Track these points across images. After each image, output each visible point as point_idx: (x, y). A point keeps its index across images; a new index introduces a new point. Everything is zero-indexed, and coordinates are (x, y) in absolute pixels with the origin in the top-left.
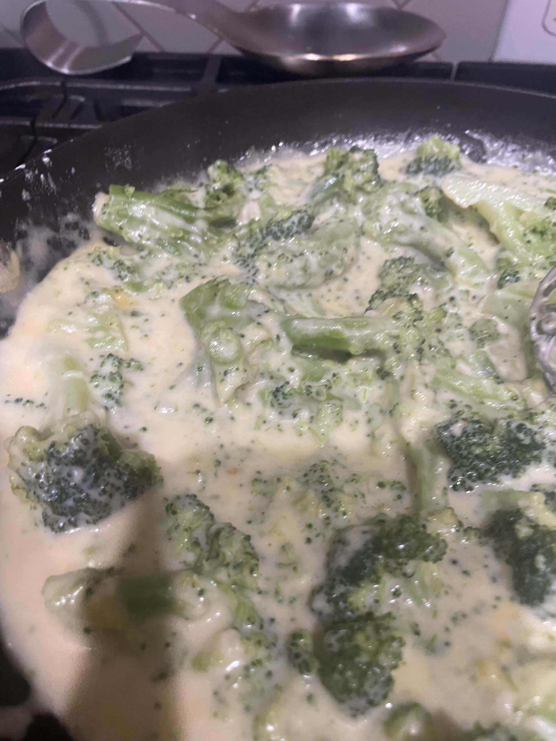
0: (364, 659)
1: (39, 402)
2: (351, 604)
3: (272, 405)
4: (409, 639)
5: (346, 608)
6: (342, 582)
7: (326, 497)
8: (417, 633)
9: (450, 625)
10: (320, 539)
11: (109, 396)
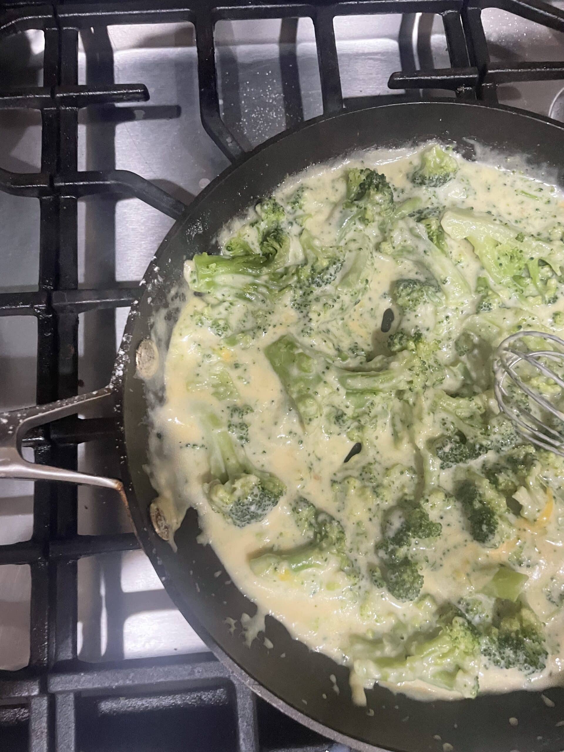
0: (408, 585)
1: (200, 444)
2: (398, 557)
3: (335, 423)
4: (424, 565)
5: (396, 559)
6: (391, 544)
7: (375, 492)
8: (428, 561)
9: (442, 557)
10: (376, 518)
11: (241, 438)
